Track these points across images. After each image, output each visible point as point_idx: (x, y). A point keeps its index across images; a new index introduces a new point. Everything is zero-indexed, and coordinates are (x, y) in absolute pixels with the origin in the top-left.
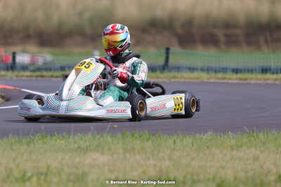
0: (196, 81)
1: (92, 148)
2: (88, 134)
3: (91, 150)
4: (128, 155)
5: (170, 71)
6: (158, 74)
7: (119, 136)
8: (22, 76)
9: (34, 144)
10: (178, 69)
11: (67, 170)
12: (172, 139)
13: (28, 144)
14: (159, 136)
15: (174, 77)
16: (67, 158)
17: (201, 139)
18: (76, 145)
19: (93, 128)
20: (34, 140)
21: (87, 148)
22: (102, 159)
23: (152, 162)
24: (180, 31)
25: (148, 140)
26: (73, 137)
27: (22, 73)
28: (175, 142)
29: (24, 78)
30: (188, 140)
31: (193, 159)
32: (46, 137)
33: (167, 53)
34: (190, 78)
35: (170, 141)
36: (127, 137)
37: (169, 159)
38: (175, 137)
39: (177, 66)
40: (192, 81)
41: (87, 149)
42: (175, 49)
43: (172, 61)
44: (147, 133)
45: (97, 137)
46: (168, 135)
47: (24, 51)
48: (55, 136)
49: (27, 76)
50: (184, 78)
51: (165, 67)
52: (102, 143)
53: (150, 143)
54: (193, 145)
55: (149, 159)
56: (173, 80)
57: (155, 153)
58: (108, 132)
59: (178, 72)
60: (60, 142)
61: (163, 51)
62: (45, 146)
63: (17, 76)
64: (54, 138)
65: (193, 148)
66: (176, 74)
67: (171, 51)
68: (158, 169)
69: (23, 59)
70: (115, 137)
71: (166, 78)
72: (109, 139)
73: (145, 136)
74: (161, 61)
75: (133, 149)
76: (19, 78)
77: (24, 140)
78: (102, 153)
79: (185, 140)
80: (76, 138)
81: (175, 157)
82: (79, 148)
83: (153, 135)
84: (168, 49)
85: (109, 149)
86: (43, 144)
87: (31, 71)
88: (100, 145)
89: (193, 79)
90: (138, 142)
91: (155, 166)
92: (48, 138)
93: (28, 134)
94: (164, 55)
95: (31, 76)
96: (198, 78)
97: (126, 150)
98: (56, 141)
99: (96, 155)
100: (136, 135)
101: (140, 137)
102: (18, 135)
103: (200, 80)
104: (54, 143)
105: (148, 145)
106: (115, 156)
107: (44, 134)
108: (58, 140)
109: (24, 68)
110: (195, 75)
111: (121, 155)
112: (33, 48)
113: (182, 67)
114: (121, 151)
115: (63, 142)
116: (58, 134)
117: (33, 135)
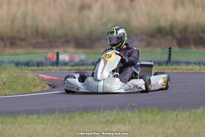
0: (191, 71)
1: (116, 120)
2: (114, 111)
3: (116, 123)
4: (143, 126)
5: (173, 65)
6: (164, 67)
7: (136, 111)
8: (64, 70)
9: (74, 119)
10: (178, 63)
13: (70, 119)
14: (166, 111)
15: (175, 69)
17: (195, 113)
18: (105, 119)
19: (117, 106)
20: (74, 116)
23: (161, 130)
24: (179, 36)
25: (157, 114)
26: (103, 113)
27: (64, 67)
28: (177, 115)
29: (65, 71)
30: (186, 114)
31: (190, 127)
32: (83, 113)
33: (170, 52)
34: (186, 70)
35: (174, 115)
36: (142, 112)
37: (173, 128)
38: (177, 111)
39: (177, 60)
40: (188, 71)
41: (113, 122)
42: (175, 49)
43: (173, 57)
44: (157, 110)
45: (120, 113)
46: (172, 110)
47: (65, 52)
48: (89, 112)
49: (68, 70)
50: (182, 69)
51: (169, 62)
53: (159, 116)
54: (190, 117)
55: (158, 127)
56: (174, 71)
57: (163, 123)
58: (128, 109)
59: (178, 65)
60: (93, 117)
61: (167, 50)
62: (82, 120)
63: (60, 70)
64: (89, 114)
65: (190, 119)
66: (177, 67)
67: (172, 50)
68: (165, 135)
69: (64, 57)
70: (134, 112)
71: (169, 70)
72: (129, 114)
73: (155, 112)
74: (166, 58)
75: (147, 121)
76: (62, 71)
77: (67, 116)
78: (125, 125)
79: (184, 114)
80: (105, 114)
81: (177, 126)
82: (108, 121)
83: (161, 111)
84: (170, 48)
85: (129, 121)
86: (81, 118)
87: (71, 66)
88: (123, 118)
89: (189, 70)
90: (150, 116)
91: (163, 133)
92: (85, 114)
93: (70, 111)
94: (168, 53)
95: (71, 70)
96: (192, 70)
97: (141, 122)
98: (90, 116)
99: (120, 126)
100: (149, 111)
101: (152, 112)
102: (63, 112)
103: (194, 71)
104: (89, 117)
105: (158, 118)
106: (134, 126)
107: (82, 111)
108: (92, 116)
109: (65, 64)
110: (190, 67)
111: (138, 126)
112: (71, 50)
113: (181, 62)
114: (138, 123)
115: (95, 117)
116: (92, 111)
117: (73, 112)
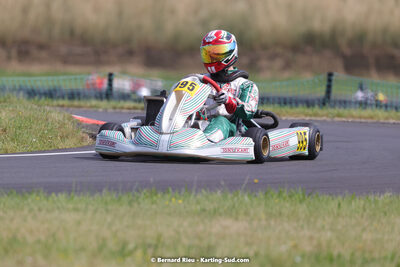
0: (370, 121)
1: (221, 210)
2: (216, 192)
3: (220, 215)
4: (272, 223)
5: (333, 107)
6: (317, 109)
7: (261, 195)
8: (122, 108)
9: (139, 203)
10: (344, 103)
11: (185, 241)
12: (336, 202)
13: (130, 203)
14: (317, 196)
15: (339, 116)
16: (186, 224)
17: (376, 202)
18: (198, 207)
19: (223, 183)
20: (138, 198)
21: (215, 211)
22: (235, 226)
23: (307, 232)
24: (347, 51)
25: (301, 202)
26: (195, 195)
27: (122, 104)
28: (339, 205)
29: (124, 111)
30: (359, 203)
31: (364, 230)
32: (156, 194)
33: (330, 80)
34: (360, 117)
35: (333, 204)
36: (272, 196)
37: (332, 230)
38: (340, 198)
39: (343, 98)
40: (363, 120)
41: (215, 213)
42: (339, 76)
43: (336, 92)
44: (300, 192)
45: (230, 196)
46: (330, 195)
47: (124, 73)
48: (168, 192)
49: (129, 109)
50: (352, 117)
51: (326, 101)
52: (237, 205)
53: (305, 206)
54: (364, 210)
55: (302, 227)
56: (337, 119)
57: (312, 220)
58: (245, 190)
59: (345, 108)
60: (177, 202)
61: (324, 77)
62: (154, 206)
63: (115, 108)
64: (168, 196)
65: (365, 214)
66: (342, 111)
67: (334, 78)
68: (315, 242)
69: (122, 84)
70: (255, 196)
71: (327, 116)
72: (246, 198)
73: (297, 196)
74: (321, 92)
75: (280, 214)
76: (118, 110)
77: (125, 198)
78: (237, 219)
79: (353, 203)
80: (199, 197)
81: (339, 227)
82: (204, 210)
83: (309, 195)
84: (330, 75)
85: (247, 214)
86: (153, 203)
87: (135, 101)
88: (234, 207)
89: (365, 118)
90: (288, 205)
91: (311, 238)
92: (159, 195)
93: (131, 189)
94: (326, 83)
95: (135, 108)
96: (371, 118)
97: (269, 216)
98: (170, 201)
99: (228, 222)
100: (285, 195)
101: (290, 197)
102: (117, 190)
103: (375, 120)
104: (167, 203)
105: (302, 209)
106: (255, 223)
107: (154, 189)
108: (173, 199)
109: (125, 97)
110: (368, 112)
111: (264, 223)
112: (136, 69)
113: (350, 102)
114: (263, 216)
115: (180, 201)
116: (174, 190)
117: (138, 191)
